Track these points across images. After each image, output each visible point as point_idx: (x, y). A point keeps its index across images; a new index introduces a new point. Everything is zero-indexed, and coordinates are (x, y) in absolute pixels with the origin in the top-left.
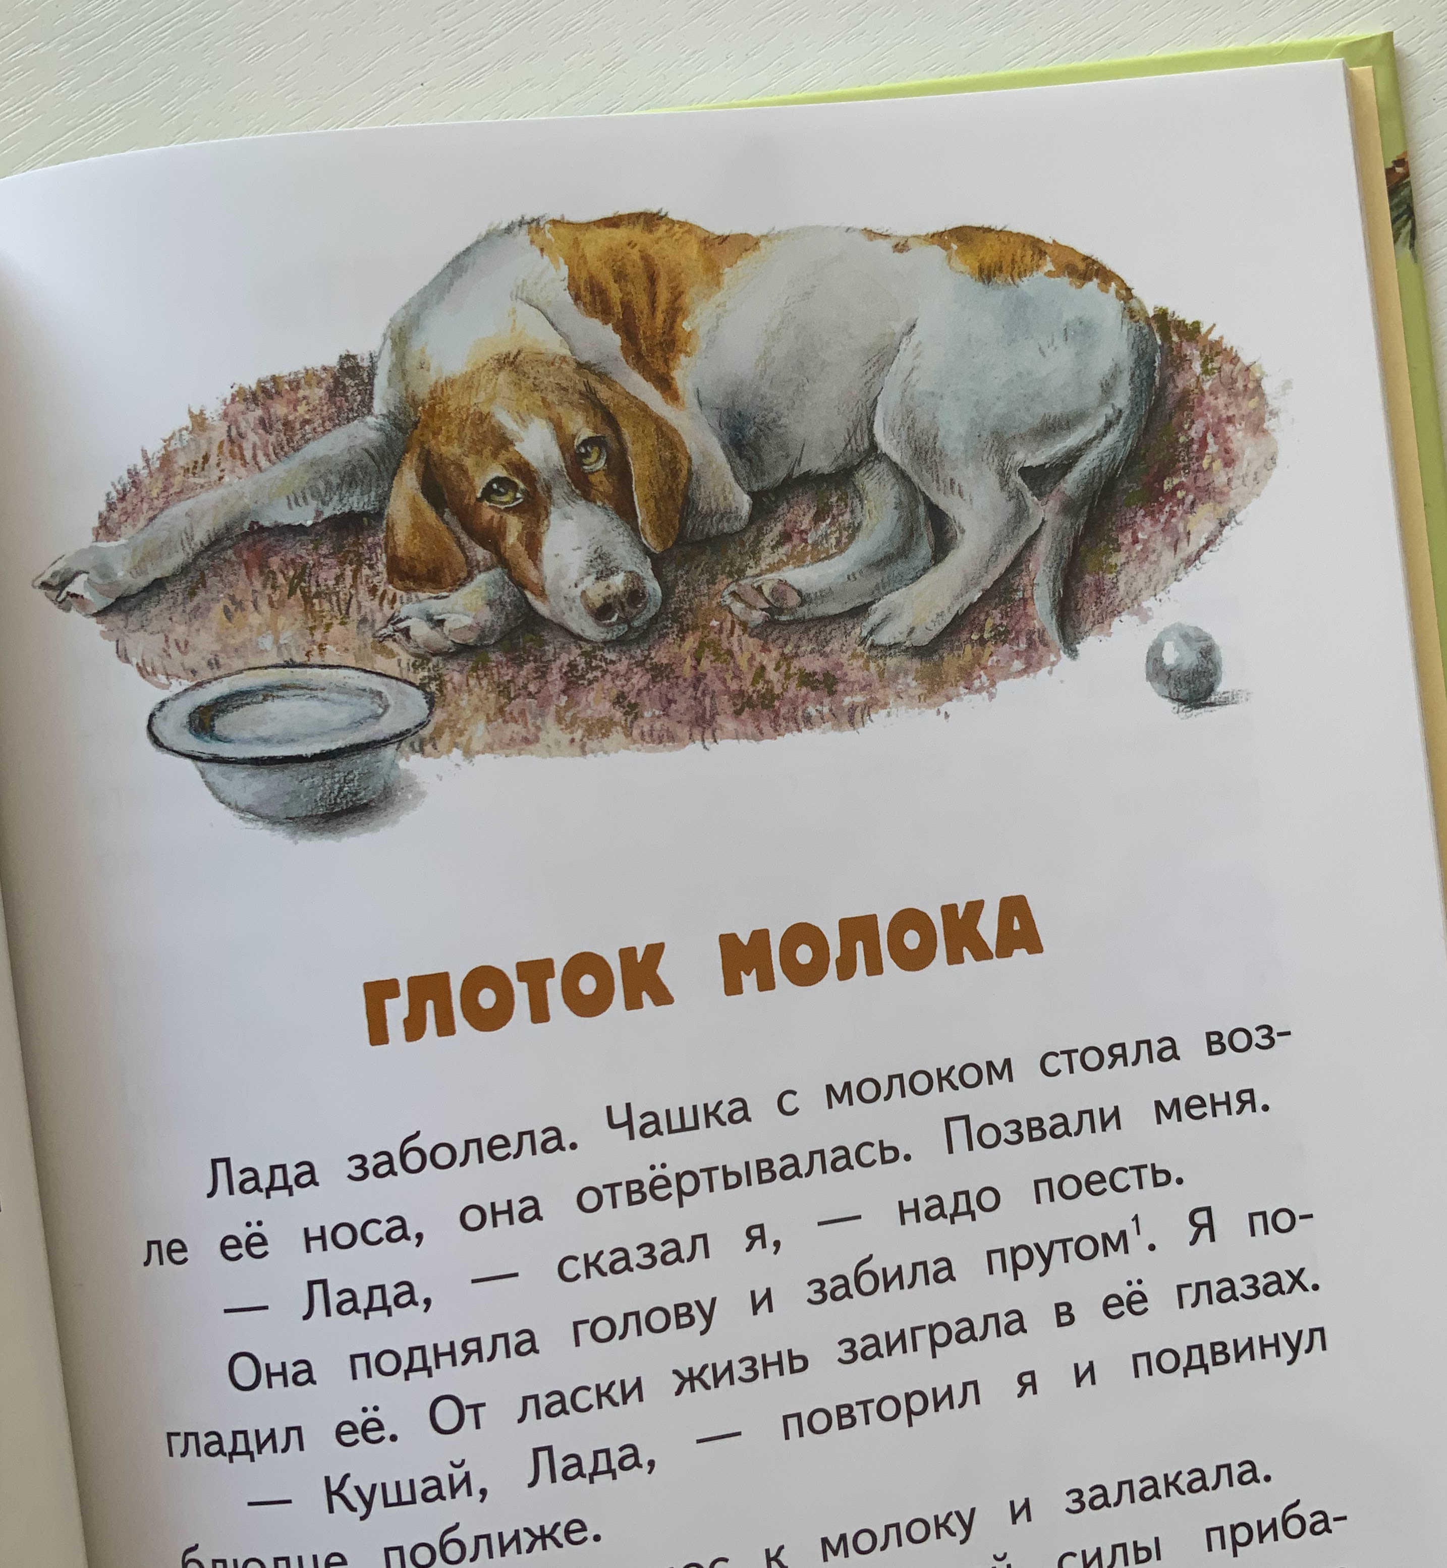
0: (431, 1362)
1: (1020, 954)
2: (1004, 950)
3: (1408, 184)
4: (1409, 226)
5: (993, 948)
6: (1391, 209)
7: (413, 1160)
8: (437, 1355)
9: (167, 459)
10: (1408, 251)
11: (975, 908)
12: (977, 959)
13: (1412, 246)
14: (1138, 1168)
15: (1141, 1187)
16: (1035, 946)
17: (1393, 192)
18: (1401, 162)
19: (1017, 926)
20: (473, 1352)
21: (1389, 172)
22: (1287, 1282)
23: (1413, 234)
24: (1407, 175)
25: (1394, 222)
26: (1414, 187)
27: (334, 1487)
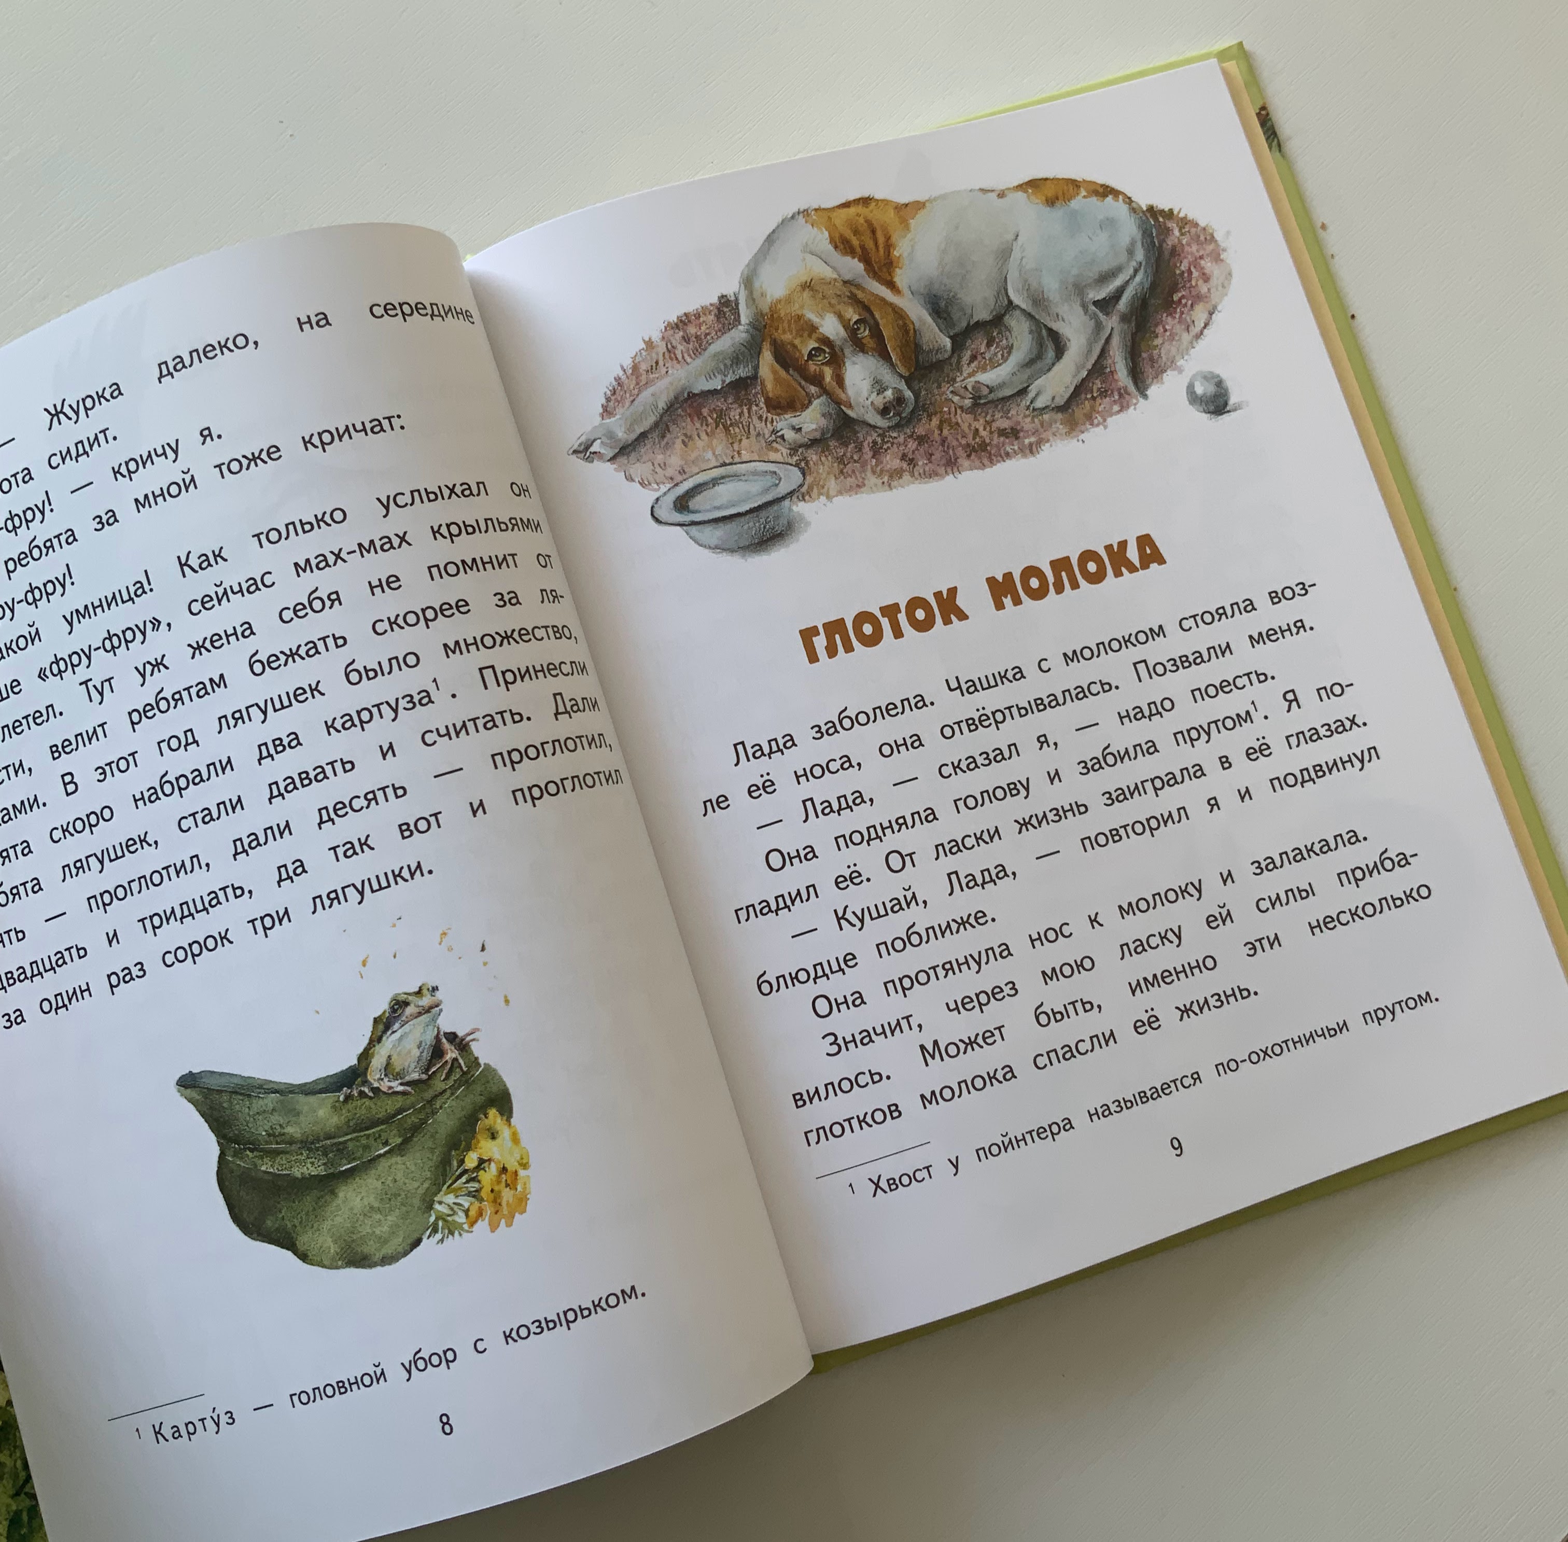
0: (880, 833)
1: (1154, 566)
2: (1145, 565)
3: (1270, 119)
4: (1276, 140)
5: (1138, 565)
6: (1264, 134)
7: (847, 723)
8: (883, 829)
9: (635, 367)
10: (1278, 153)
11: (1123, 544)
12: (1131, 572)
13: (1280, 151)
14: (1248, 674)
15: (1252, 684)
16: (1161, 561)
17: (1263, 124)
18: (1263, 108)
19: (1148, 551)
20: (902, 824)
21: (1258, 115)
22: (1347, 724)
23: (1279, 145)
24: (1268, 114)
25: (1267, 139)
26: (1273, 119)
27: (840, 915)
